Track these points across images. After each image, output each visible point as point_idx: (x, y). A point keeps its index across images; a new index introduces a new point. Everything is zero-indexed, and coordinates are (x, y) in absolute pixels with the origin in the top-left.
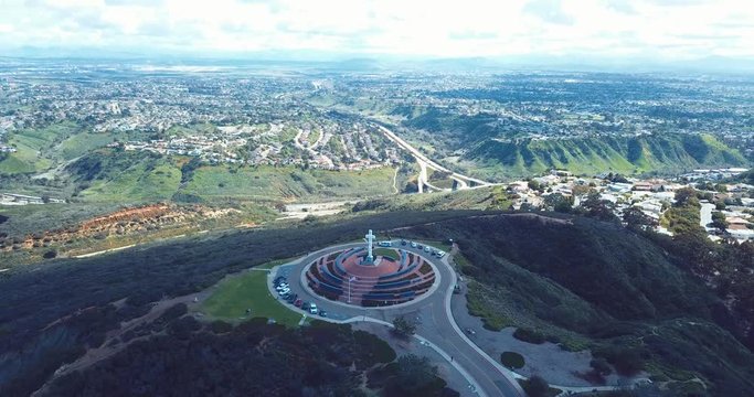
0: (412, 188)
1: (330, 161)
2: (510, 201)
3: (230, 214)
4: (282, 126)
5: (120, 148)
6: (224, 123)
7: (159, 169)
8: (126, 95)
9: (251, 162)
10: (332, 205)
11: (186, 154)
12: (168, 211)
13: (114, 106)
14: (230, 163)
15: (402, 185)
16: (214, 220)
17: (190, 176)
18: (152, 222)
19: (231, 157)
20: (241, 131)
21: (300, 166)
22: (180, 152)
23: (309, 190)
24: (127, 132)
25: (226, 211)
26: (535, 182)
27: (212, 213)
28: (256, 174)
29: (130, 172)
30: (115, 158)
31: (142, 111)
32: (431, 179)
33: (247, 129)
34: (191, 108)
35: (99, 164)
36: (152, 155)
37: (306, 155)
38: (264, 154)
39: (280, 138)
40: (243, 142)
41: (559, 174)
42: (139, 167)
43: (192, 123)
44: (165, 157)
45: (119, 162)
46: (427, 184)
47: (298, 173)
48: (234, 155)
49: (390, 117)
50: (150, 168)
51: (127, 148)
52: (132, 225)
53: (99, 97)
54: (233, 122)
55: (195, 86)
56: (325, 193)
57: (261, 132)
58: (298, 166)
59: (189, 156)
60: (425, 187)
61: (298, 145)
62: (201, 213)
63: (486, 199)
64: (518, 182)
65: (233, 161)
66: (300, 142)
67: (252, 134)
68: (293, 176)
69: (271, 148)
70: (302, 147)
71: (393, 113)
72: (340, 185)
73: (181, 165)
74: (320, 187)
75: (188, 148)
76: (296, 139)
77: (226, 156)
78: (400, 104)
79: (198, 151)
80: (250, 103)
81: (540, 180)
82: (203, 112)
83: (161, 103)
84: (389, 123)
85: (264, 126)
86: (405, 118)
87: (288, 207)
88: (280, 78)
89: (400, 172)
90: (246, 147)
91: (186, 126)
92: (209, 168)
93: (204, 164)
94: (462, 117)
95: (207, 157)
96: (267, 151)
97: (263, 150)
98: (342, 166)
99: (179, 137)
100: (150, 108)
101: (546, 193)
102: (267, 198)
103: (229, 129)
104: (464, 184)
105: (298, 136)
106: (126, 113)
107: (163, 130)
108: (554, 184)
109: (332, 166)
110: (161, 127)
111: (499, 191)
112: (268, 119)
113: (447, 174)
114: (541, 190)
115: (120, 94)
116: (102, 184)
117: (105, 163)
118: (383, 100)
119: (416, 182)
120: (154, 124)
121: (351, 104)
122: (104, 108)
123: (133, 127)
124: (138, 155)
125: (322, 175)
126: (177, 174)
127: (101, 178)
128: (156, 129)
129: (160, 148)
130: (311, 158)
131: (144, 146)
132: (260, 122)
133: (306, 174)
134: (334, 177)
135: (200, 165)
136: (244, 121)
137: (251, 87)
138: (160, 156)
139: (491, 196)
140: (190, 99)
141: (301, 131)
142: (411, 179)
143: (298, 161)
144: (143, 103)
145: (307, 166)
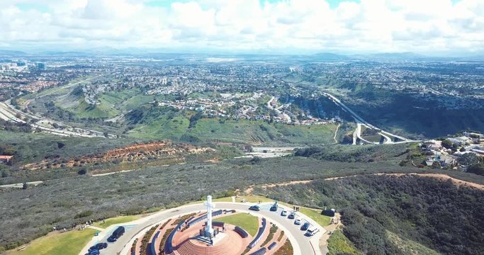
0: (348, 140)
1: (289, 118)
2: (423, 158)
3: (207, 151)
4: (261, 94)
5: (155, 105)
6: (225, 91)
7: (175, 118)
8: (174, 74)
9: (234, 117)
10: (285, 149)
11: (194, 110)
12: (165, 147)
13: (164, 80)
14: (221, 116)
15: (341, 137)
16: (195, 155)
17: (194, 124)
18: (153, 154)
19: (222, 113)
20: (233, 97)
21: (267, 120)
22: (191, 108)
23: (271, 137)
24: (165, 95)
25: (205, 149)
26: (449, 142)
27: (195, 150)
28: (237, 125)
29: (158, 119)
30: (151, 110)
31: (179, 83)
32: (363, 134)
33: (238, 95)
34: (208, 82)
35: (142, 114)
36: (173, 110)
37: (274, 114)
38: (245, 112)
39: (258, 101)
40: (233, 103)
41: (472, 136)
42: (164, 117)
43: (206, 91)
44: (181, 111)
45: (154, 113)
46: (360, 138)
47: (265, 125)
48: (224, 112)
49: (339, 90)
50: (170, 118)
51: (160, 104)
52: (139, 155)
53: (158, 75)
54: (231, 91)
55: (215, 69)
56: (282, 140)
57: (246, 97)
58: (266, 120)
59: (196, 111)
60: (358, 140)
61: (269, 106)
62: (187, 149)
63: (403, 154)
64: (433, 141)
65: (223, 115)
66: (271, 104)
67: (240, 99)
68: (261, 127)
69: (250, 108)
70: (272, 108)
71: (342, 88)
72: (294, 135)
73: (190, 117)
74: (279, 136)
75: (197, 106)
76: (269, 103)
77: (220, 112)
78: (347, 81)
79: (202, 108)
80: (245, 79)
81: (453, 140)
82: (214, 84)
83: (192, 79)
84: (338, 94)
85: (250, 94)
86: (350, 91)
87: (254, 149)
88: (269, 65)
89: (341, 127)
90: (234, 107)
91: (202, 93)
92: (207, 119)
93: (204, 117)
94: (393, 91)
95: (207, 112)
96: (247, 110)
97: (245, 109)
98: (297, 122)
99: (193, 99)
100: (184, 82)
101: (458, 152)
102: (242, 141)
103: (227, 95)
104: (389, 139)
105: (271, 101)
106: (169, 84)
107: (186, 95)
108: (467, 144)
109: (289, 121)
110: (185, 93)
111: (415, 147)
112: (253, 89)
113: (377, 131)
114: (454, 148)
115: (171, 73)
116: (142, 127)
117: (145, 113)
118: (335, 78)
119: (352, 136)
120: (182, 91)
121: (313, 81)
122: (158, 81)
123: (169, 92)
124: (165, 109)
125: (281, 127)
126: (187, 122)
127: (141, 123)
128: (182, 93)
129: (179, 106)
130: (276, 115)
131: (171, 104)
132: (248, 91)
133: (271, 126)
134: (290, 129)
135: (201, 117)
136: (237, 90)
137: (250, 70)
138: (178, 110)
139: (407, 151)
140: (210, 77)
141: (273, 97)
142: (349, 133)
143: (267, 117)
144: (181, 78)
145: (271, 121)
